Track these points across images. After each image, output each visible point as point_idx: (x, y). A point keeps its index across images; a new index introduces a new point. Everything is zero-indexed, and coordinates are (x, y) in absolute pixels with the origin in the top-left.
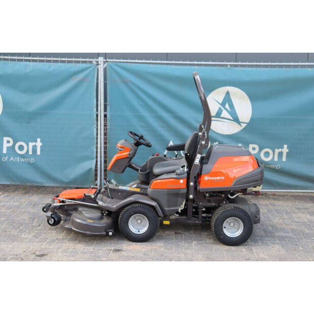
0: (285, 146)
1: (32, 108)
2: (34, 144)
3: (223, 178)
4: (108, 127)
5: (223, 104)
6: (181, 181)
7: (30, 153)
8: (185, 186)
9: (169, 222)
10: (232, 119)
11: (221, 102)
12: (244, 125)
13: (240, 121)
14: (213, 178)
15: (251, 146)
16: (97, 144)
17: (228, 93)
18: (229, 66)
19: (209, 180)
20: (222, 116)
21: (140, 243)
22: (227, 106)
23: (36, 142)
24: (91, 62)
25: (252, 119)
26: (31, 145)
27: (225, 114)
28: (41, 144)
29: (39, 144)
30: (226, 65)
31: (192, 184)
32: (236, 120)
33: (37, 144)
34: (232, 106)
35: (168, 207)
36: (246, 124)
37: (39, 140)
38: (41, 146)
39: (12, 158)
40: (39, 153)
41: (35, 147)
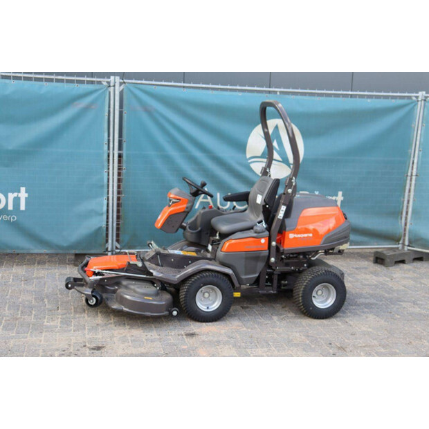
0: (340, 193)
1: (13, 145)
2: (15, 195)
3: (311, 235)
4: (124, 171)
6: (263, 241)
7: (10, 207)
8: (266, 247)
9: (239, 294)
10: (281, 160)
13: (291, 162)
14: (299, 236)
16: (108, 194)
17: (277, 127)
18: (278, 93)
19: (295, 238)
21: (210, 324)
22: (275, 144)
23: (19, 191)
24: (100, 83)
26: (11, 196)
28: (26, 195)
29: (23, 194)
30: (275, 92)
31: (274, 243)
32: (286, 160)
33: (20, 195)
34: (280, 143)
35: (246, 274)
38: (26, 198)
40: (23, 207)
41: (17, 200)
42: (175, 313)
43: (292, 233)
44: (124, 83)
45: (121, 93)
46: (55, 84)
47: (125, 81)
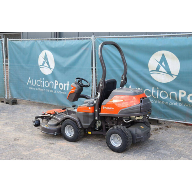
2: (66, 84)
3: (113, 108)
5: (161, 62)
6: (90, 108)
7: (64, 89)
9: (91, 133)
11: (159, 61)
12: (175, 77)
13: (172, 74)
14: (107, 108)
15: (181, 91)
17: (163, 55)
19: (105, 109)
20: (160, 70)
22: (163, 64)
23: (67, 83)
24: (90, 39)
25: (180, 73)
26: (65, 85)
27: (162, 69)
29: (68, 85)
30: (162, 36)
31: (96, 110)
32: (169, 73)
34: (166, 63)
35: (84, 123)
36: (176, 76)
37: (68, 82)
39: (58, 92)
40: (68, 90)
41: (66, 86)
42: (55, 134)
43: (104, 106)
44: (95, 38)
45: (95, 42)
46: (76, 41)
47: (96, 37)
